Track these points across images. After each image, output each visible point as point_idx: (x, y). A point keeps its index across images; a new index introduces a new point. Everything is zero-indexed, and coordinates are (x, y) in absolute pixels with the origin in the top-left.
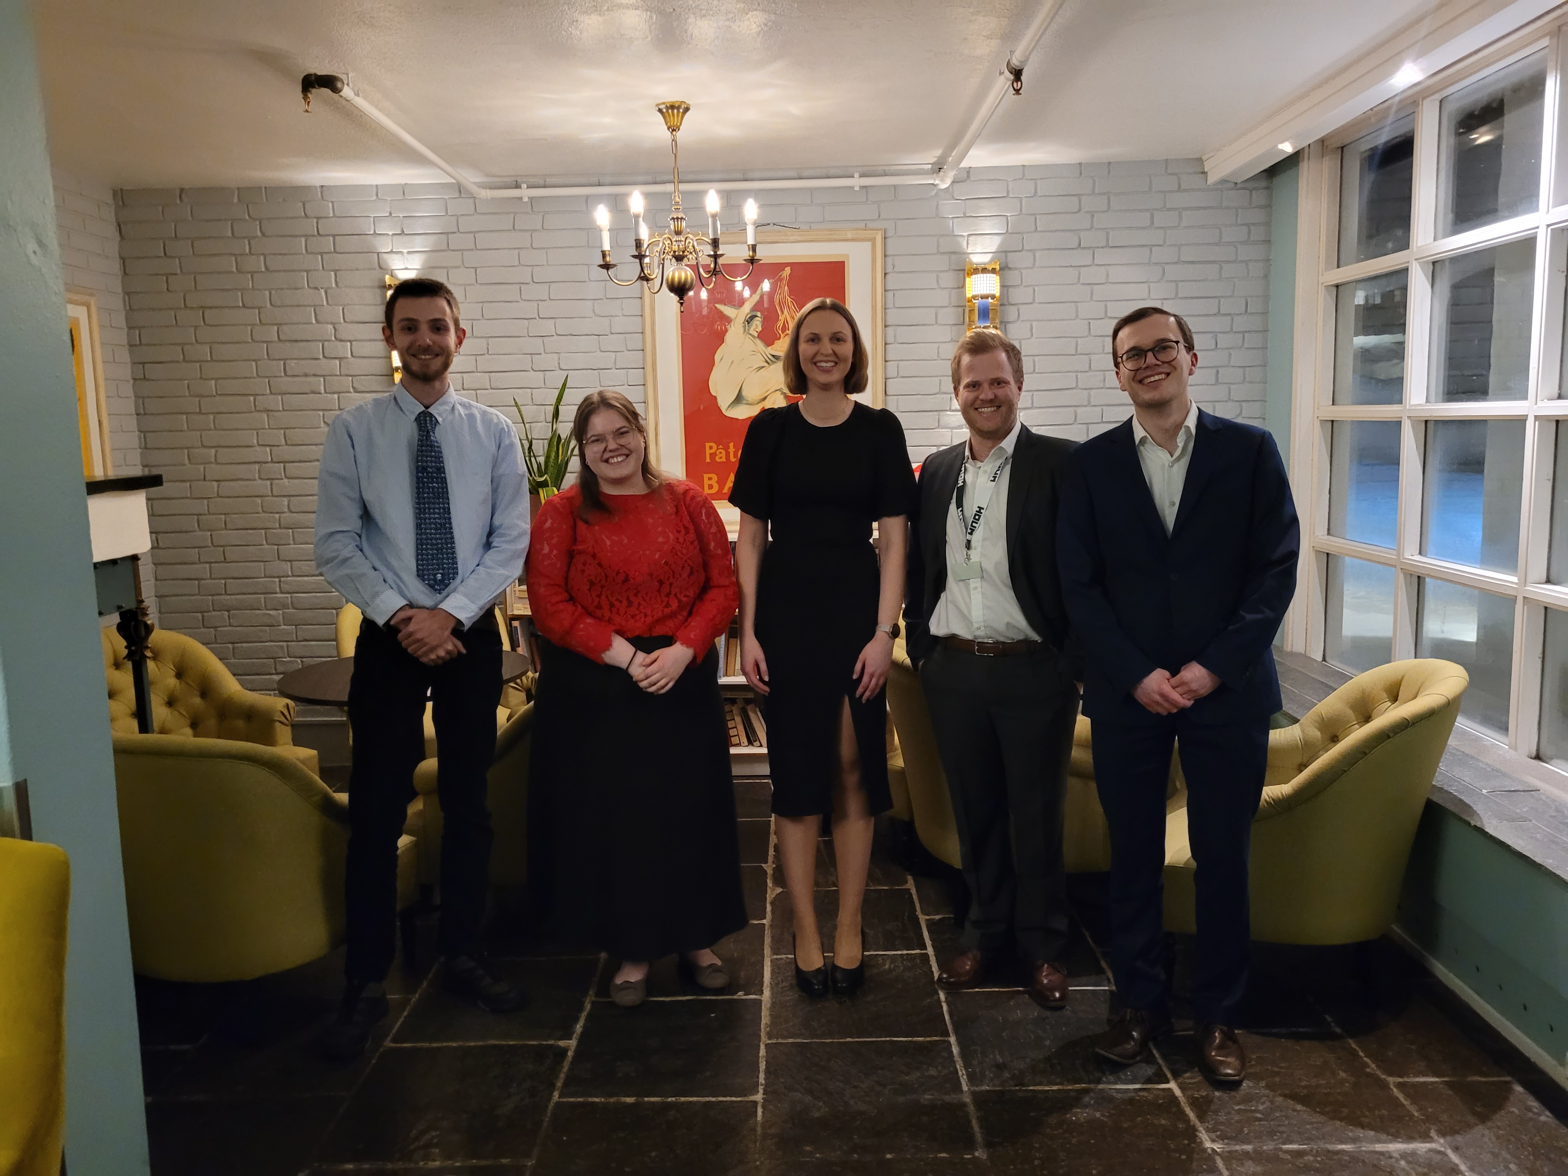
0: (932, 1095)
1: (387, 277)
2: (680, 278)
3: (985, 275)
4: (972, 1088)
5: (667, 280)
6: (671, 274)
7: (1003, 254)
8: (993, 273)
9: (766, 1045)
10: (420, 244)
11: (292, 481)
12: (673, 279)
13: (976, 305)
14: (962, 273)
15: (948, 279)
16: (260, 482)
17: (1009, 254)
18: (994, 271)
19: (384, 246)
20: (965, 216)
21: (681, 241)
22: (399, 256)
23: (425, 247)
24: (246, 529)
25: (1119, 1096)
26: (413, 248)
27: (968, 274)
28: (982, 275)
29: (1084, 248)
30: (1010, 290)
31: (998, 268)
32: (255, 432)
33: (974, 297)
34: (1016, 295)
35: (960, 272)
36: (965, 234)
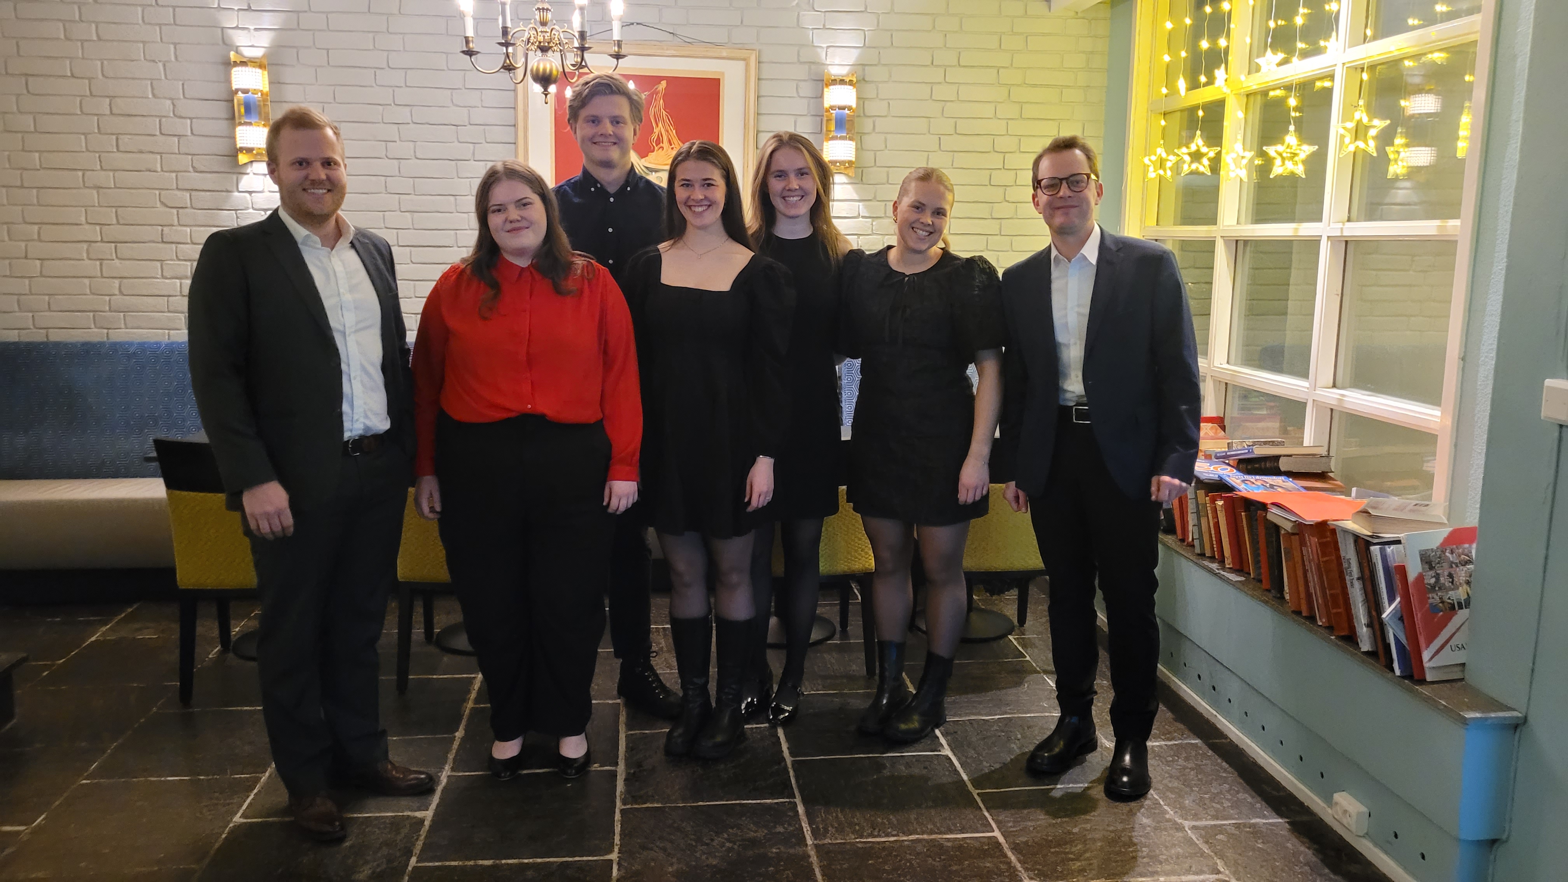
0: (779, 849)
1: (232, 54)
2: (544, 70)
3: (843, 86)
4: (815, 842)
5: (532, 70)
6: (536, 65)
7: (860, 67)
8: (850, 85)
9: (622, 811)
10: (268, 21)
11: (123, 262)
12: (538, 69)
13: (834, 115)
14: (820, 83)
15: (807, 89)
16: (87, 262)
17: (867, 68)
18: (851, 83)
19: (229, 20)
20: (824, 28)
21: (546, 32)
22: (246, 32)
23: (274, 25)
24: (73, 311)
25: (949, 844)
26: (260, 25)
27: (826, 85)
28: (840, 86)
29: (937, 66)
30: (866, 102)
31: (855, 80)
32: (83, 209)
33: (832, 108)
34: (872, 108)
35: (819, 82)
36: (825, 45)
